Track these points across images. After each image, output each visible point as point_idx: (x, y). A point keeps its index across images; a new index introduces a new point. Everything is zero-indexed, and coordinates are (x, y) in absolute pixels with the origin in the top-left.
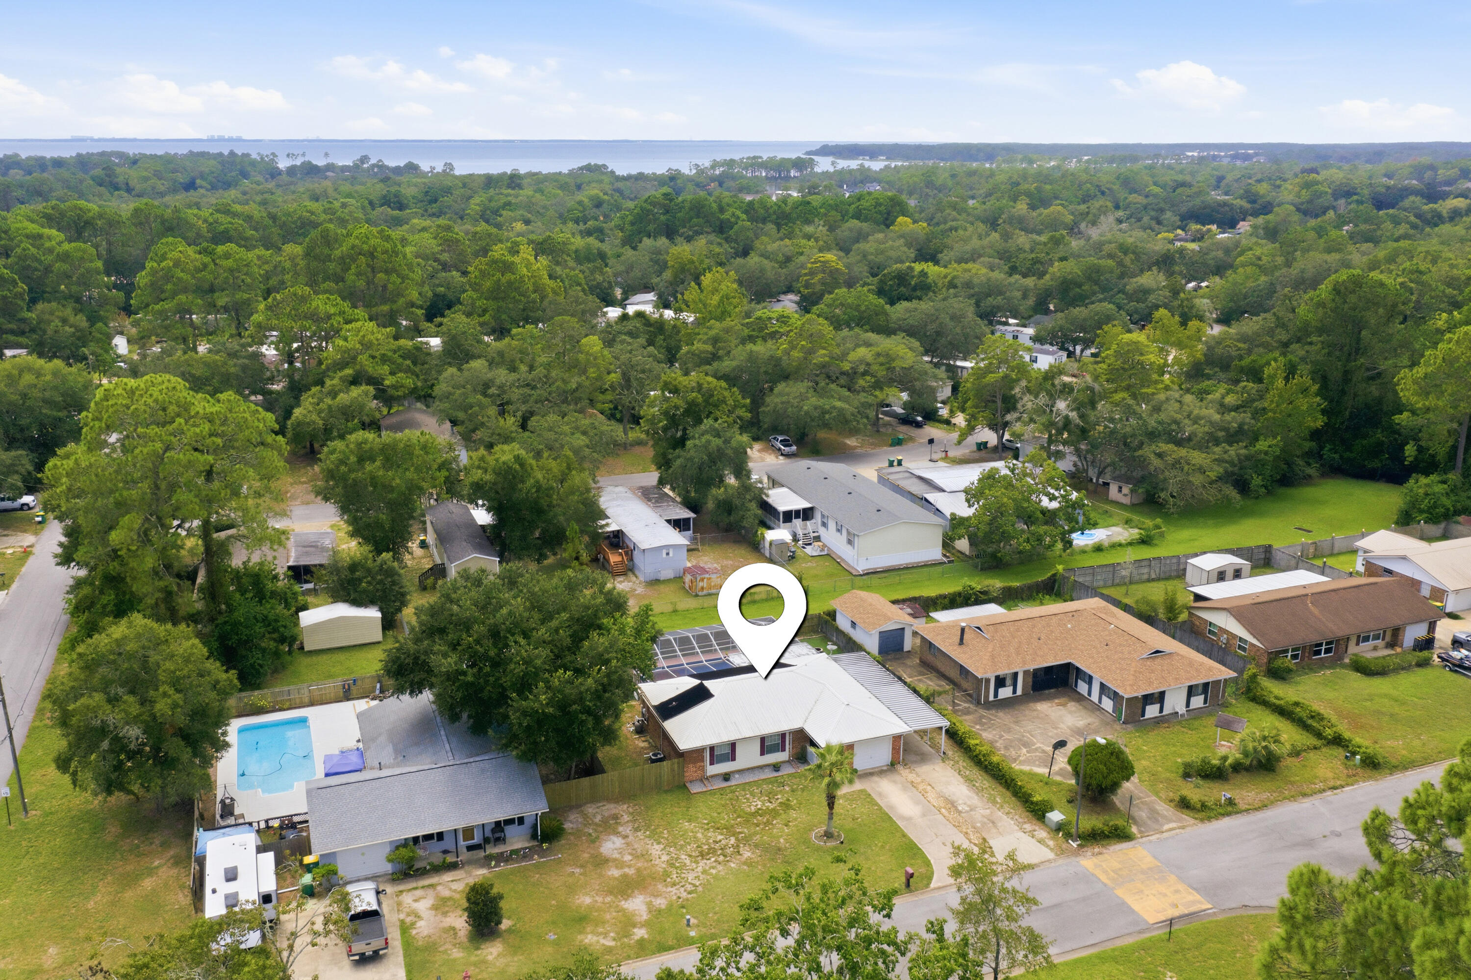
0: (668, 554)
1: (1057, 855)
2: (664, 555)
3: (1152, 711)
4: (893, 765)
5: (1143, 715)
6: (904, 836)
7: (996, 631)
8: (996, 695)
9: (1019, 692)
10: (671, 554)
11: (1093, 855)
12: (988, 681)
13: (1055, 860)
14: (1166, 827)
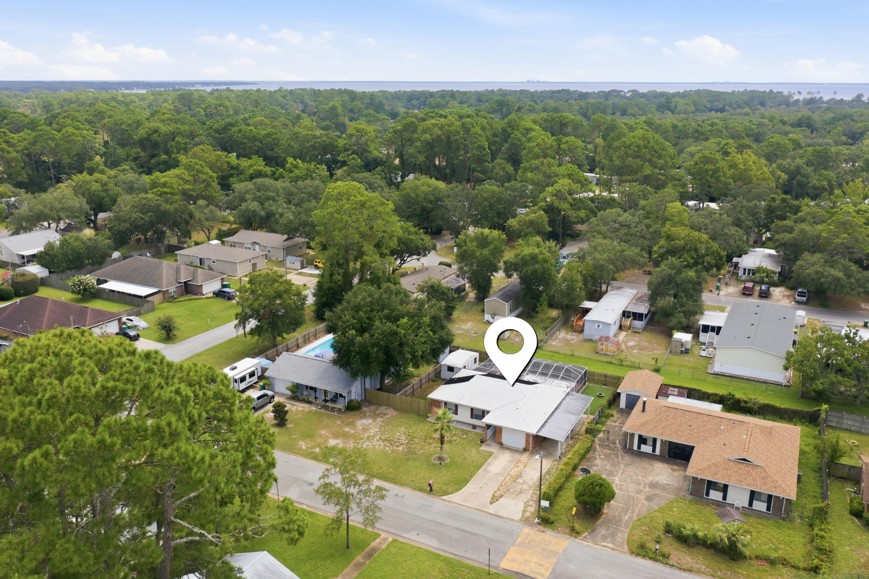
0: (599, 326)
1: (520, 520)
2: (596, 327)
3: (715, 495)
4: (525, 450)
5: (708, 494)
6: (471, 476)
7: (666, 411)
8: (639, 447)
9: (658, 452)
10: (601, 327)
11: (539, 530)
12: (632, 435)
13: (516, 521)
14: (603, 544)
